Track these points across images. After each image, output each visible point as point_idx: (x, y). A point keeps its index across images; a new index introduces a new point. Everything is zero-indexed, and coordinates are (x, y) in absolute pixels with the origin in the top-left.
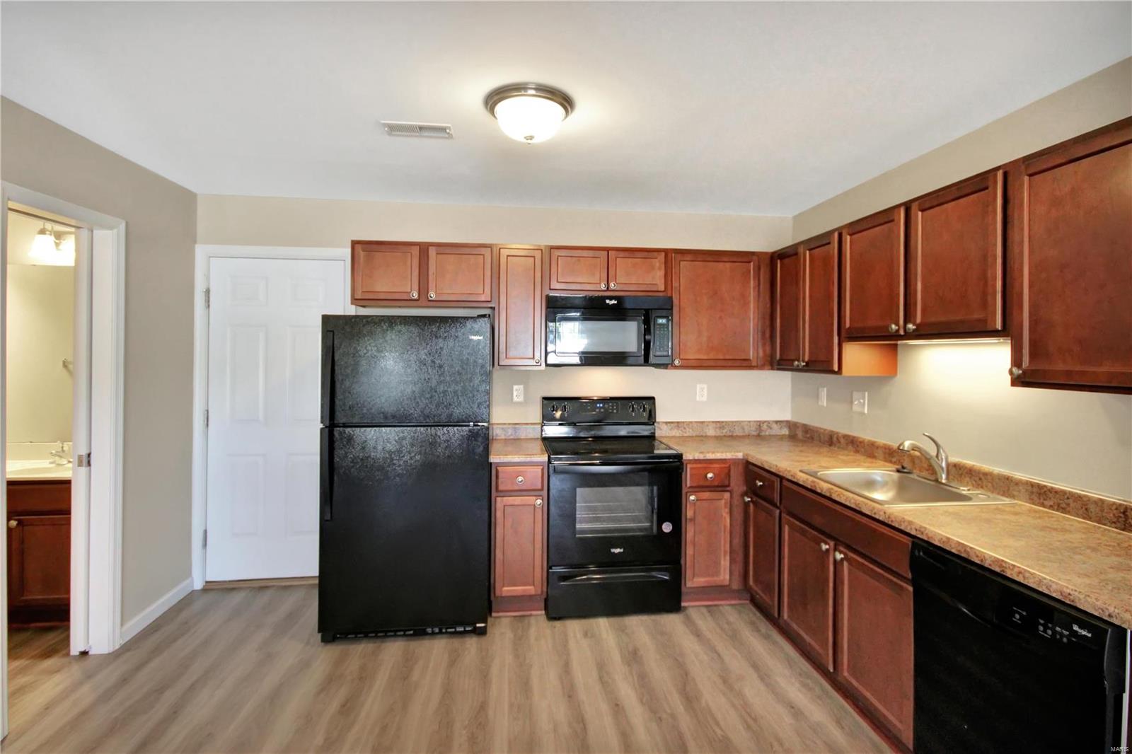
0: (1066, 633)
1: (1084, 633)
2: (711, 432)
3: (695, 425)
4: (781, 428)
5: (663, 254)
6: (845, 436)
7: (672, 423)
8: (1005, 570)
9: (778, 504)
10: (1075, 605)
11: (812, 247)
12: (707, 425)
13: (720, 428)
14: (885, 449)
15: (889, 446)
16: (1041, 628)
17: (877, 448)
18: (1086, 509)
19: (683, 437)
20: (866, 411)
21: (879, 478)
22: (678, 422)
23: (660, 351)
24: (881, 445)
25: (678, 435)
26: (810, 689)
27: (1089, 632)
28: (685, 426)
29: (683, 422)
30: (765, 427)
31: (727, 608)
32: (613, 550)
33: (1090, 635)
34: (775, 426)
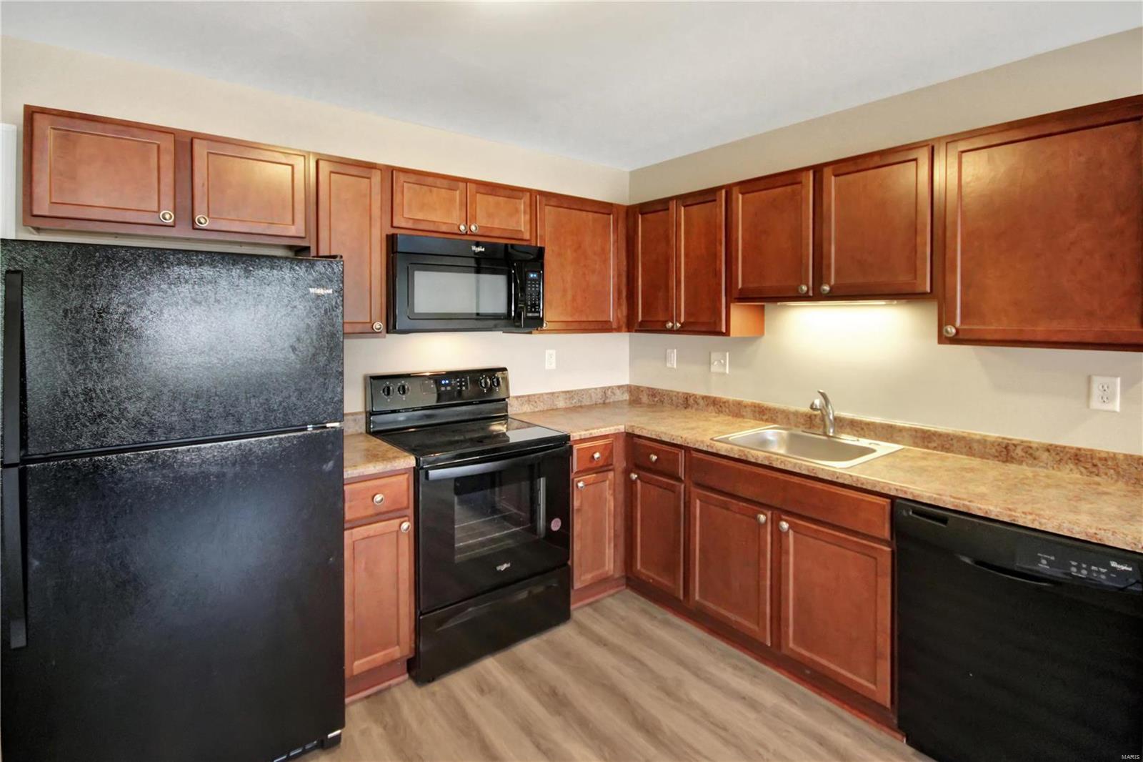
0: (1104, 570)
1: (1123, 568)
2: (561, 404)
3: (545, 397)
4: (623, 393)
5: (528, 194)
6: (704, 398)
7: (523, 396)
8: (1016, 519)
9: (683, 478)
10: (1103, 543)
11: (689, 203)
12: (558, 397)
13: (570, 398)
14: (755, 407)
15: (759, 404)
16: (1074, 569)
17: (745, 407)
18: (970, 448)
19: (534, 412)
20: (727, 372)
21: (771, 438)
22: (529, 396)
23: (531, 312)
24: (750, 404)
25: (529, 410)
26: (741, 670)
27: (1128, 567)
28: (536, 400)
29: (534, 395)
30: (609, 393)
31: (610, 600)
32: (498, 568)
33: (1130, 569)
34: (618, 392)
